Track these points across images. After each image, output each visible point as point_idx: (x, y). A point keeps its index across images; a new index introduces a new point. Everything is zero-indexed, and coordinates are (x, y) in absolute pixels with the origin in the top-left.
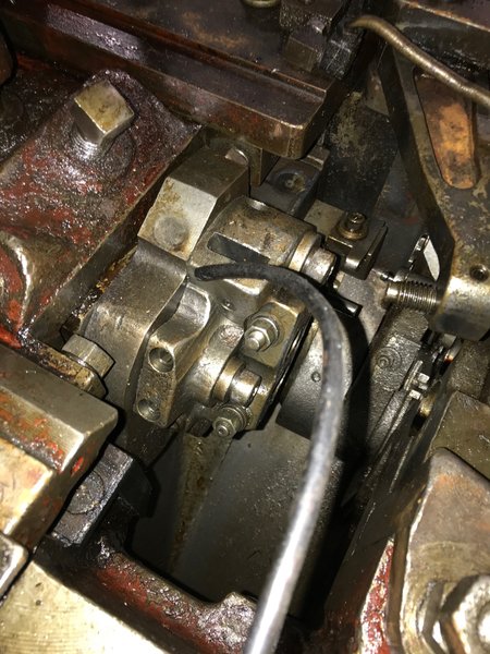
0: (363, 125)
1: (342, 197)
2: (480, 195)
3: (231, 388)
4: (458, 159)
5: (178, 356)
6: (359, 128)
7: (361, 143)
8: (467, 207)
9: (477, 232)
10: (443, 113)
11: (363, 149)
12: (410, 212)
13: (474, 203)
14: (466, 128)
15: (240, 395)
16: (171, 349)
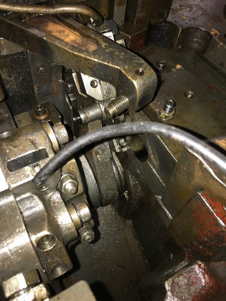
0: (6, 67)
1: (18, 108)
2: (105, 46)
3: (80, 218)
4: (77, 41)
5: (51, 232)
6: (5, 70)
7: (10, 76)
8: (107, 53)
9: (121, 59)
10: (49, 30)
11: (12, 79)
12: (53, 90)
13: (107, 51)
14: (65, 29)
15: (86, 216)
16: (45, 232)
